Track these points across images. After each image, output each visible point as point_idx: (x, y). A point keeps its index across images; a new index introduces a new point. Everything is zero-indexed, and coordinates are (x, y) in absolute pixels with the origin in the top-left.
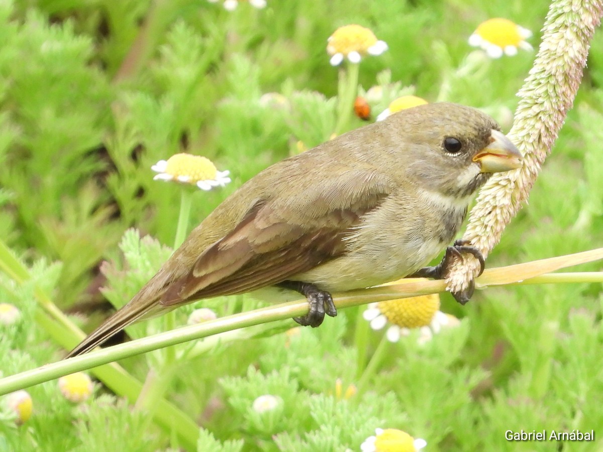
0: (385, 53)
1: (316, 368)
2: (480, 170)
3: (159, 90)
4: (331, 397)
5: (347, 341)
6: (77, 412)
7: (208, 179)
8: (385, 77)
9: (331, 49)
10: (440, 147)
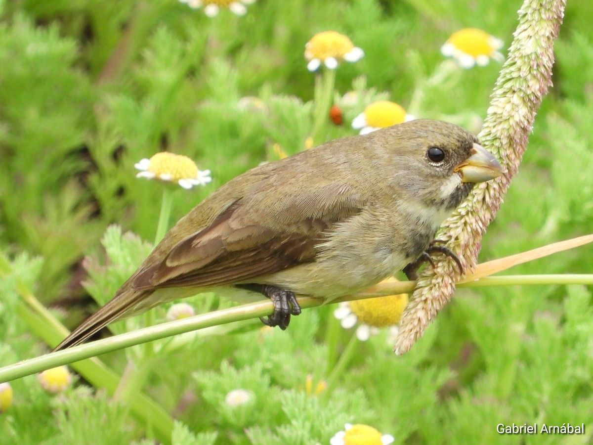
0: (361, 60)
1: (288, 364)
2: (461, 180)
3: (140, 92)
4: (303, 393)
5: (319, 339)
6: (56, 402)
7: (189, 177)
8: (360, 83)
9: (308, 54)
10: (424, 157)
